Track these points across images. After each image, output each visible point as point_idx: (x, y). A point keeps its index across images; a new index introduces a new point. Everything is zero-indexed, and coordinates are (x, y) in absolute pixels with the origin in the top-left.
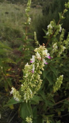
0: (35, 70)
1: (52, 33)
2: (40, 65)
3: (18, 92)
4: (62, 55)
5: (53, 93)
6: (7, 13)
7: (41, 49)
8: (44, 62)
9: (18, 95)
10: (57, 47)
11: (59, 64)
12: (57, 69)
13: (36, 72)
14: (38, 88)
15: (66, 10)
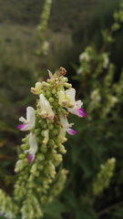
0: (39, 151)
1: (88, 71)
2: (53, 136)
3: (9, 198)
4: (109, 115)
5: (91, 196)
6: (8, 40)
7: (54, 87)
8: (66, 126)
9: (11, 206)
10: (98, 98)
11: (104, 133)
12: (99, 142)
13: (41, 157)
14: (58, 189)
15: (116, 26)
